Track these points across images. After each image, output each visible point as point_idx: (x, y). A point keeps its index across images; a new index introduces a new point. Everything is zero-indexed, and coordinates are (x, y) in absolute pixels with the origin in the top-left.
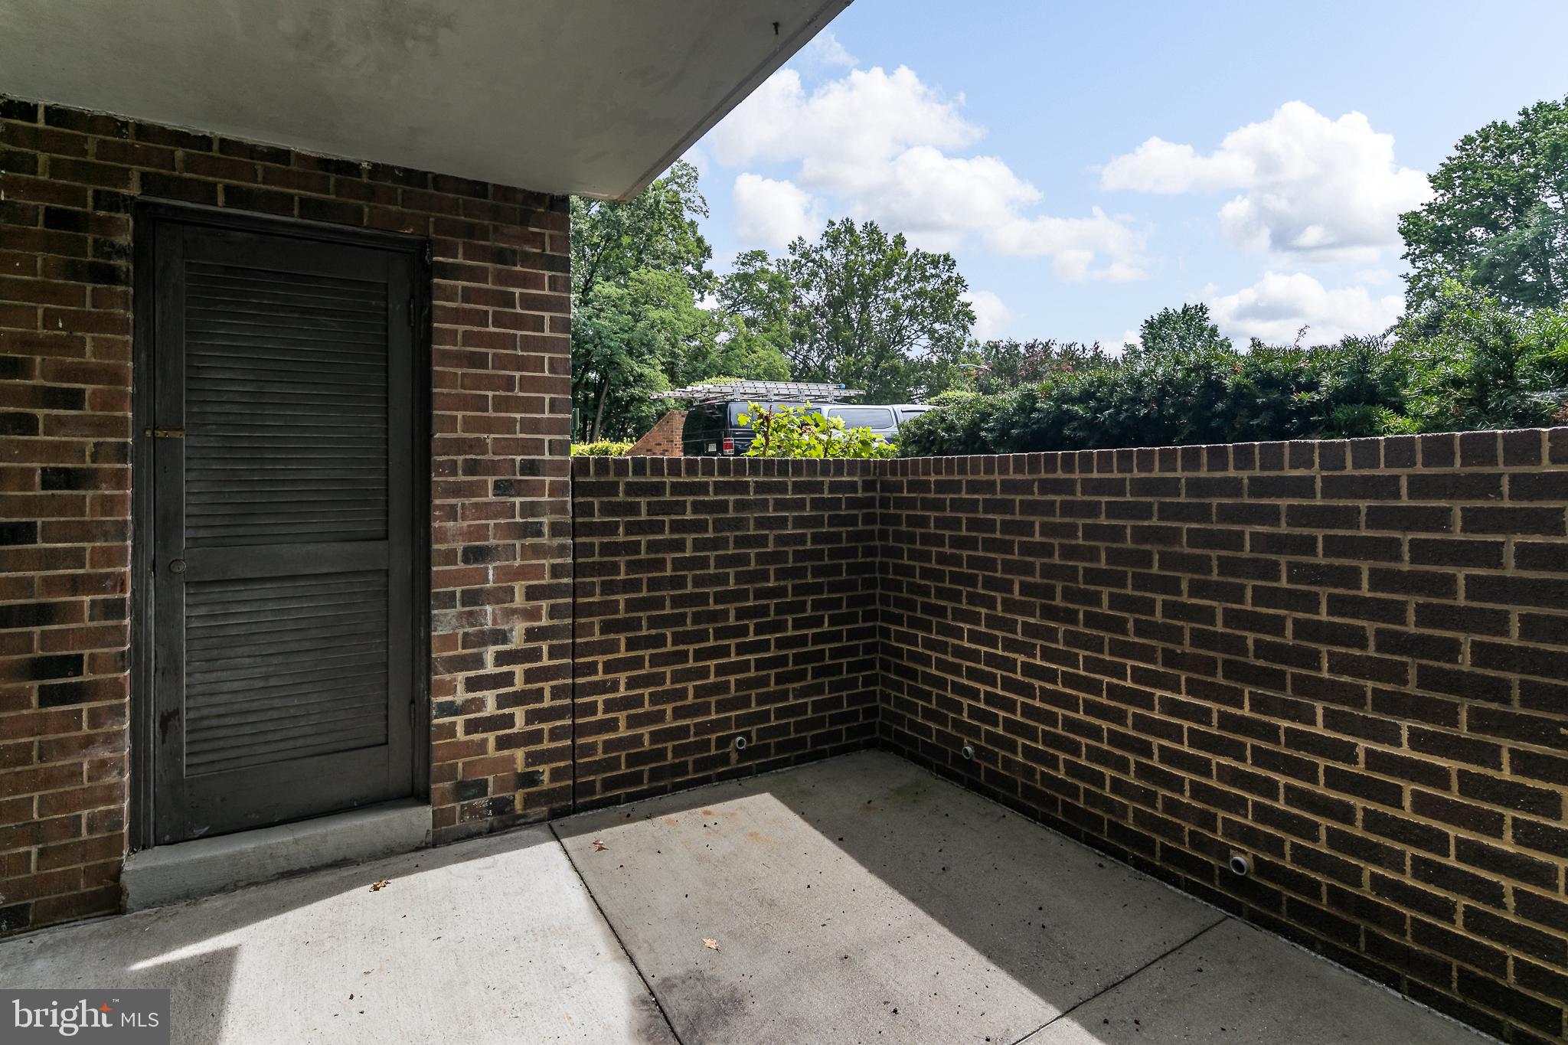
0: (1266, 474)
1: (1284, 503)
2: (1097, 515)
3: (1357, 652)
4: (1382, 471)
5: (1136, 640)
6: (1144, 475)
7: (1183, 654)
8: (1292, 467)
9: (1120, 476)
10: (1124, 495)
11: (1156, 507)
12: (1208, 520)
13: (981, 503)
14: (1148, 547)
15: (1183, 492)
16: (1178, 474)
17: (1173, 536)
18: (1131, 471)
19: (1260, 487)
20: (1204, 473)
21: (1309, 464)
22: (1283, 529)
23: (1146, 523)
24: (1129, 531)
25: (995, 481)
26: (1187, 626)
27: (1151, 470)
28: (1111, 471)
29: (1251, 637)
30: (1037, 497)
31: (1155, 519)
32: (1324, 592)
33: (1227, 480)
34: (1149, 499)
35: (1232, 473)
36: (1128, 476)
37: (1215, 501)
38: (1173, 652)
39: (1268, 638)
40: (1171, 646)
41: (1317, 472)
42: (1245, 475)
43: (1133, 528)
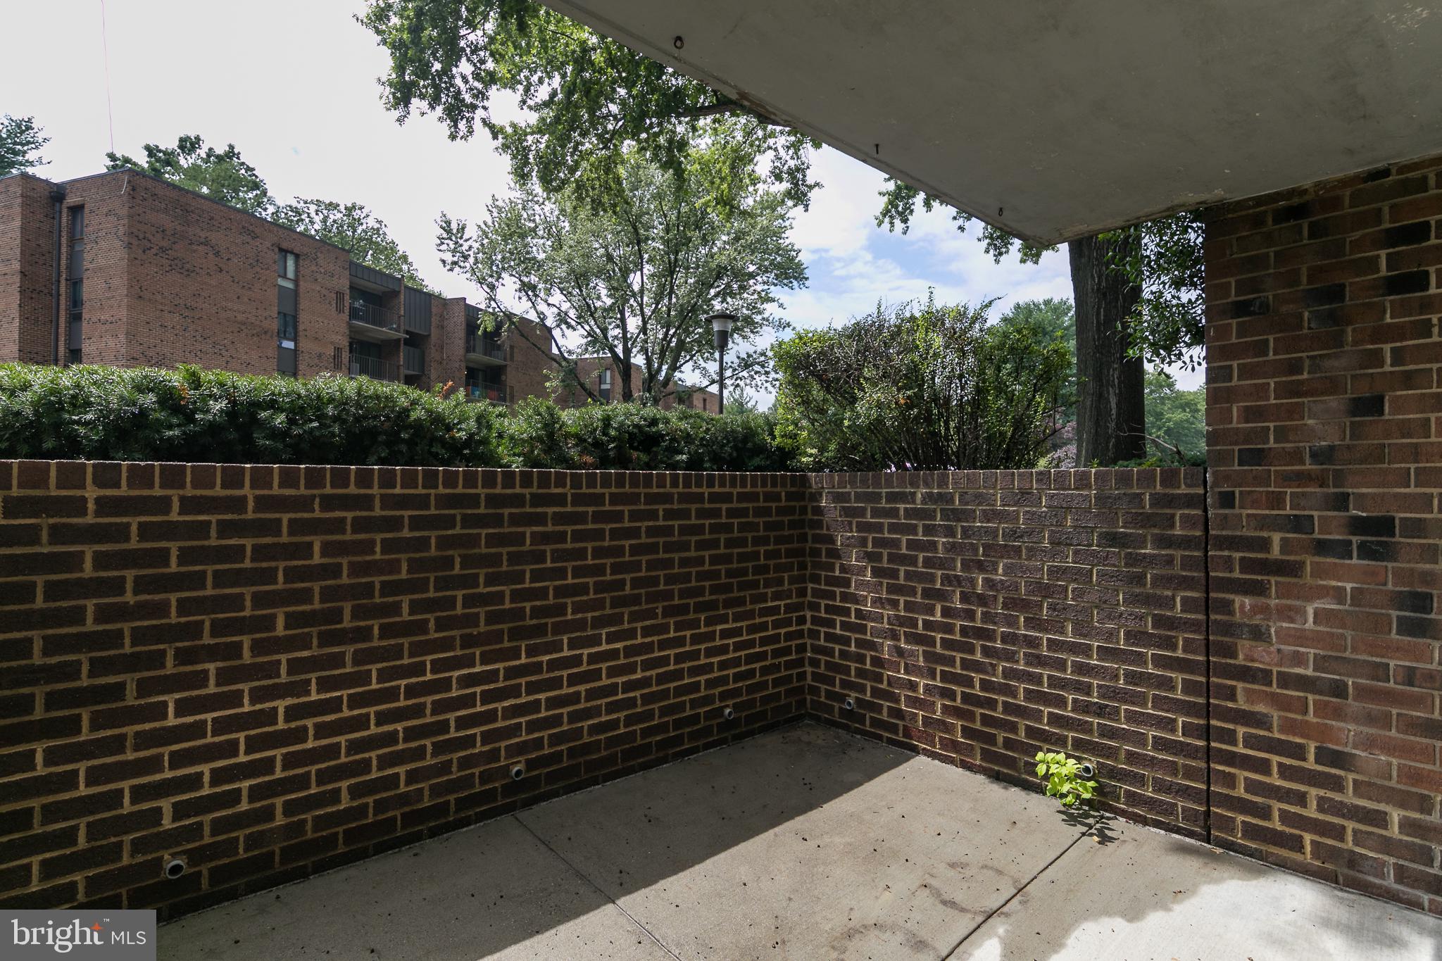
0: (540, 491)
1: (550, 510)
2: (400, 529)
3: (585, 598)
4: (598, 490)
5: (437, 635)
6: (448, 491)
7: (479, 633)
8: (556, 487)
9: (424, 491)
10: (428, 508)
11: (458, 518)
12: (501, 526)
13: (214, 526)
14: (450, 552)
15: (483, 504)
16: (479, 490)
17: (473, 541)
18: (437, 487)
19: (538, 500)
20: (498, 490)
21: (564, 486)
22: (550, 528)
23: (450, 532)
24: (433, 541)
25: (245, 497)
26: (482, 611)
27: (456, 487)
28: (416, 487)
29: (528, 606)
30: (318, 514)
31: (458, 527)
32: (570, 565)
33: (516, 495)
34: (452, 512)
35: (518, 490)
36: (433, 491)
37: (506, 511)
38: (471, 635)
39: (538, 603)
40: (468, 631)
41: (568, 490)
42: (527, 491)
43: (438, 537)
